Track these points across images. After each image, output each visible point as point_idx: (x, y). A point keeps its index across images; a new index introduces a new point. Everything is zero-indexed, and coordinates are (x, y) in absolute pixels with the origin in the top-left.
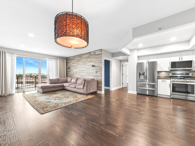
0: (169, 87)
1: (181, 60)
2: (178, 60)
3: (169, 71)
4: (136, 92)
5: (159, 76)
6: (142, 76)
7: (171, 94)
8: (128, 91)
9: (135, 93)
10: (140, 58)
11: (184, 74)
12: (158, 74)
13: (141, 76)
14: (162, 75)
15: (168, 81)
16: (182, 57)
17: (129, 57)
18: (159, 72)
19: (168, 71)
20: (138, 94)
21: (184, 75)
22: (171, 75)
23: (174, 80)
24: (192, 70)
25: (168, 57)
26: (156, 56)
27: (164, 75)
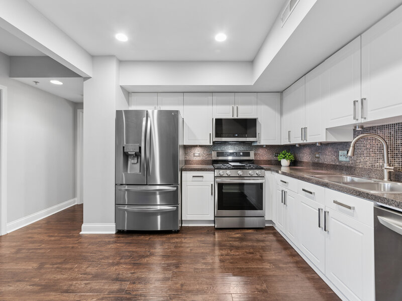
0: (212, 194)
1: (235, 117)
2: (230, 117)
3: (212, 144)
4: (114, 225)
5: (188, 158)
6: (133, 161)
7: (215, 217)
8: (83, 226)
9: (110, 229)
10: (134, 98)
11: (241, 154)
12: (186, 154)
13: (130, 161)
14: (194, 156)
15: (209, 177)
16: (237, 107)
17: (86, 83)
18: (186, 148)
19: (208, 144)
20: (120, 232)
21: (241, 156)
22: (214, 156)
23: (221, 172)
24: (255, 144)
25: (208, 104)
26: (180, 97)
27: (199, 156)
